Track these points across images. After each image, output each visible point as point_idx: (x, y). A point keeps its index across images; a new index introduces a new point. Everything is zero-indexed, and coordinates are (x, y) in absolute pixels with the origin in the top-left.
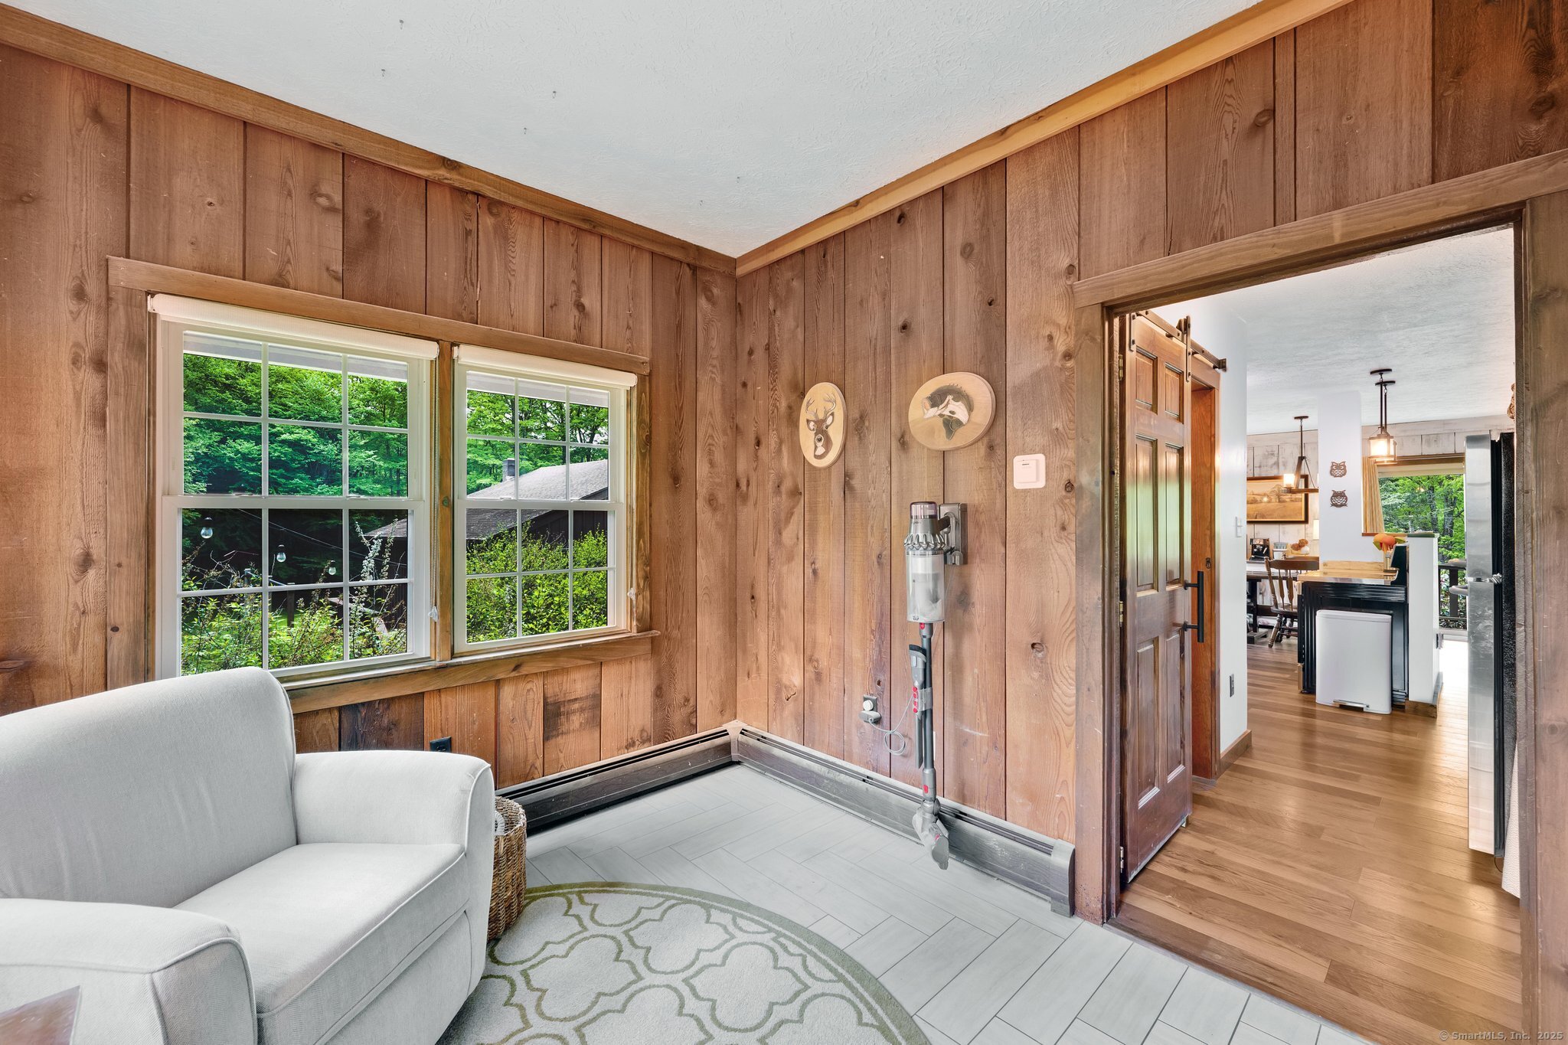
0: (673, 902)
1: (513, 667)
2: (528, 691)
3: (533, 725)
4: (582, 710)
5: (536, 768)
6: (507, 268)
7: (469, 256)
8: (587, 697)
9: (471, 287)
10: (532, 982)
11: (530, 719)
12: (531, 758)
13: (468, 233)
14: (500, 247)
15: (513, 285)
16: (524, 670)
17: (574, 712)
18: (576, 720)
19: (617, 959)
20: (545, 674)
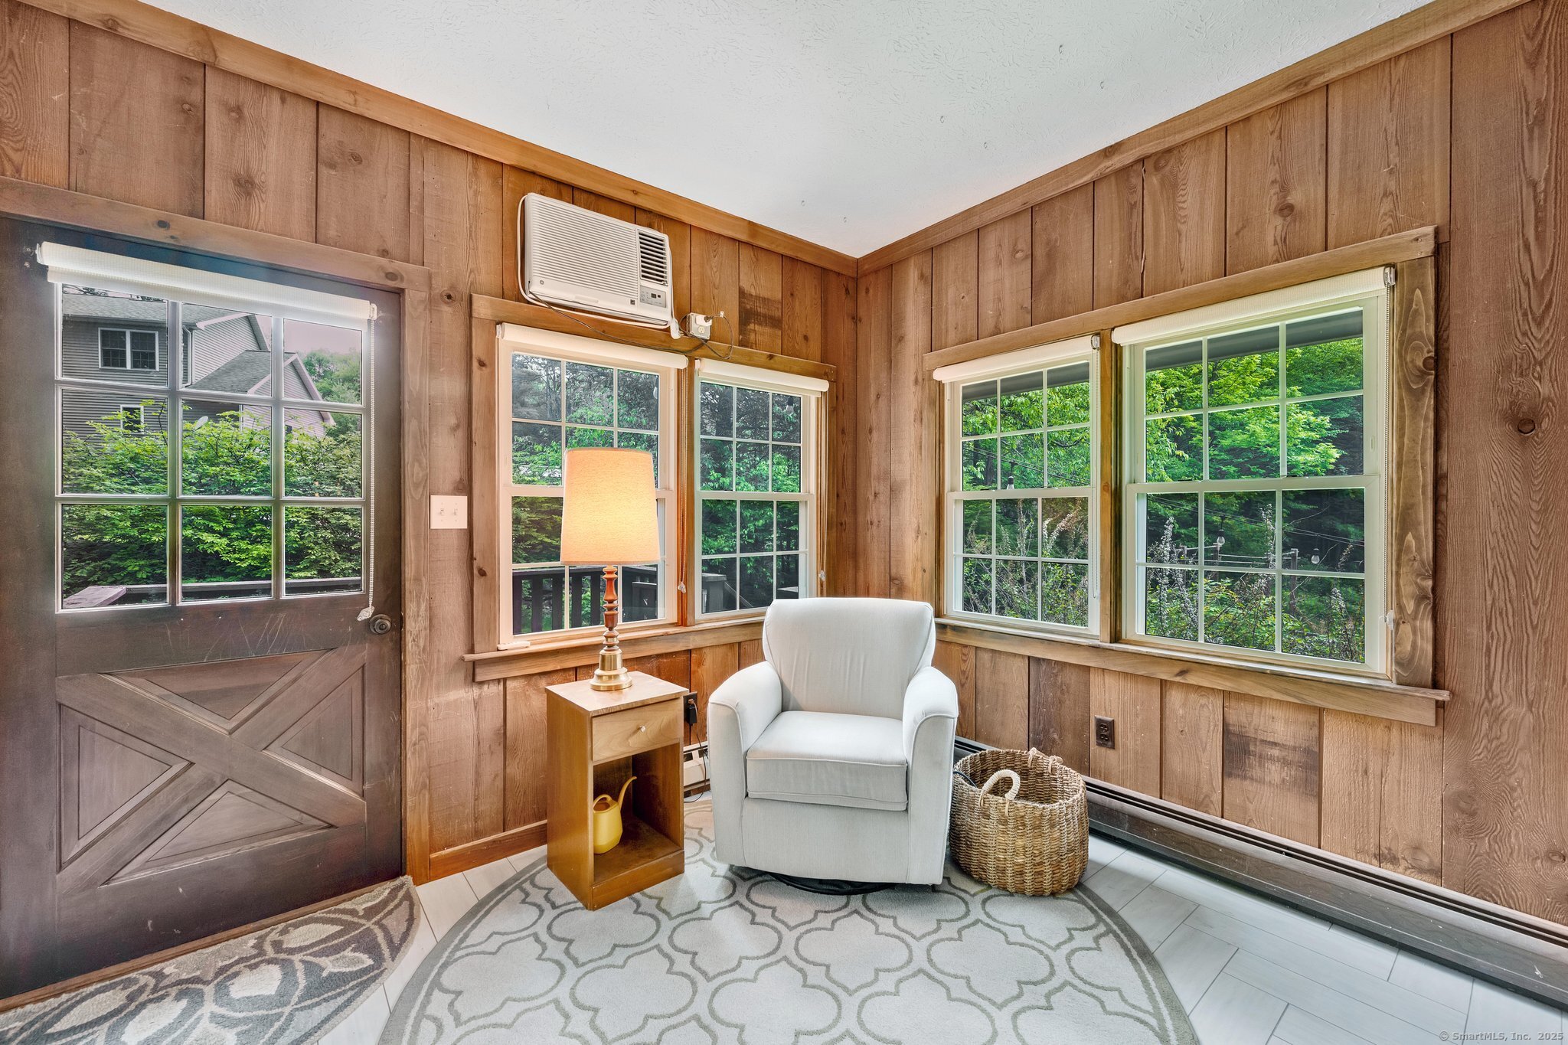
0: (1153, 1022)
1: (1177, 670)
2: (1202, 706)
3: (1208, 747)
4: (1285, 762)
5: (1212, 802)
6: (1175, 217)
7: (1134, 230)
8: (1295, 748)
9: (1135, 262)
10: (967, 930)
11: (1204, 739)
12: (1205, 789)
13: (1133, 206)
14: (1168, 199)
15: (1184, 234)
16: (1192, 679)
17: (1271, 759)
18: (1275, 773)
19: (1019, 983)
20: (1226, 694)
